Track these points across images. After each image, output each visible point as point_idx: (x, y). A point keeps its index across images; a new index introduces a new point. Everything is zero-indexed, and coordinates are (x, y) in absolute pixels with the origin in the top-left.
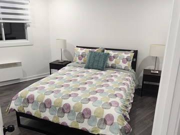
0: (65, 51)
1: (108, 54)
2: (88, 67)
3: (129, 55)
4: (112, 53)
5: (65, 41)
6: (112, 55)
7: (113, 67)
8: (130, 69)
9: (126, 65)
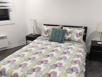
0: (37, 27)
1: (66, 30)
2: (51, 40)
3: (81, 31)
4: (68, 30)
5: (36, 21)
6: (69, 31)
7: (69, 40)
8: (82, 41)
9: (79, 38)
